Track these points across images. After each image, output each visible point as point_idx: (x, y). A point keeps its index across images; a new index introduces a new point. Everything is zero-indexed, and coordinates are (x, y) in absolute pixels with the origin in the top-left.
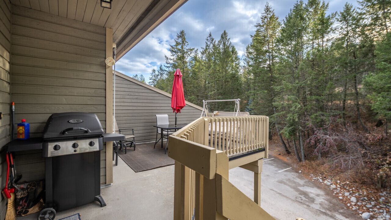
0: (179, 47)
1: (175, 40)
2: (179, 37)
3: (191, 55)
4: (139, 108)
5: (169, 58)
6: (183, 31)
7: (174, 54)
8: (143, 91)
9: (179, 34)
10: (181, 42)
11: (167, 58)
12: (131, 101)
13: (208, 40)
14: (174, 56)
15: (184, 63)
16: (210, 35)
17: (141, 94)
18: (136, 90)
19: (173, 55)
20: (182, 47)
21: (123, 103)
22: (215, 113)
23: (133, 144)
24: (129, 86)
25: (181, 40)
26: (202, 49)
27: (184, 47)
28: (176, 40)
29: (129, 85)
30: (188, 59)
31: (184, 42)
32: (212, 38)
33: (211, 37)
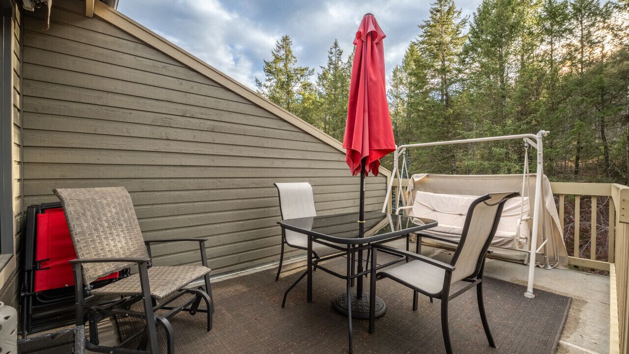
0: (281, 65)
1: (273, 52)
2: (280, 48)
3: (302, 80)
4: (219, 162)
5: (263, 84)
6: (287, 37)
7: (271, 77)
8: (233, 106)
9: (281, 43)
10: (283, 57)
11: (260, 84)
12: (194, 137)
13: (332, 53)
14: (272, 81)
15: (289, 93)
16: (336, 45)
17: (226, 117)
18: (210, 102)
19: (270, 80)
20: (285, 66)
21: (164, 142)
22: (416, 180)
23: (203, 301)
24: (186, 86)
25: (284, 53)
26: (322, 70)
27: (289, 66)
28: (275, 53)
29: (184, 82)
30: (296, 87)
31: (290, 57)
32: (339, 50)
33: (337, 49)
